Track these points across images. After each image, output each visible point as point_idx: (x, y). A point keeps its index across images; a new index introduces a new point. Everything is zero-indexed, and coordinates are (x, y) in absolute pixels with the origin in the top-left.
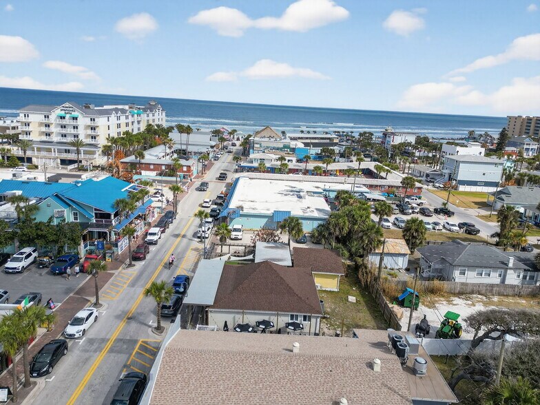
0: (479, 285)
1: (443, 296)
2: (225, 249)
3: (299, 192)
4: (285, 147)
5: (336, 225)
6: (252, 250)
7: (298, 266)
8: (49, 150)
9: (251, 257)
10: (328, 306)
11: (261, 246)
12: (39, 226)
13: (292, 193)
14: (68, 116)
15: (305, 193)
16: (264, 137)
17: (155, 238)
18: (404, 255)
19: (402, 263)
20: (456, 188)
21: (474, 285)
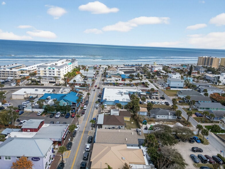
0: (162, 119)
1: (153, 122)
2: (103, 111)
3: (122, 93)
4: (118, 74)
5: (130, 105)
6: (110, 111)
7: (121, 115)
8: (46, 79)
9: (110, 113)
10: (127, 124)
11: (112, 110)
12: (61, 107)
13: (119, 94)
14: (51, 69)
15: (123, 93)
16: (111, 71)
17: (86, 108)
18: (146, 112)
19: (146, 114)
20: (170, 89)
21: (161, 119)
